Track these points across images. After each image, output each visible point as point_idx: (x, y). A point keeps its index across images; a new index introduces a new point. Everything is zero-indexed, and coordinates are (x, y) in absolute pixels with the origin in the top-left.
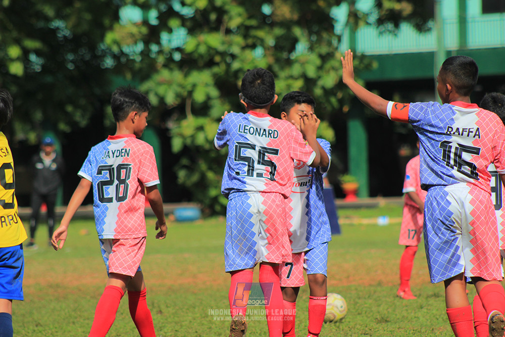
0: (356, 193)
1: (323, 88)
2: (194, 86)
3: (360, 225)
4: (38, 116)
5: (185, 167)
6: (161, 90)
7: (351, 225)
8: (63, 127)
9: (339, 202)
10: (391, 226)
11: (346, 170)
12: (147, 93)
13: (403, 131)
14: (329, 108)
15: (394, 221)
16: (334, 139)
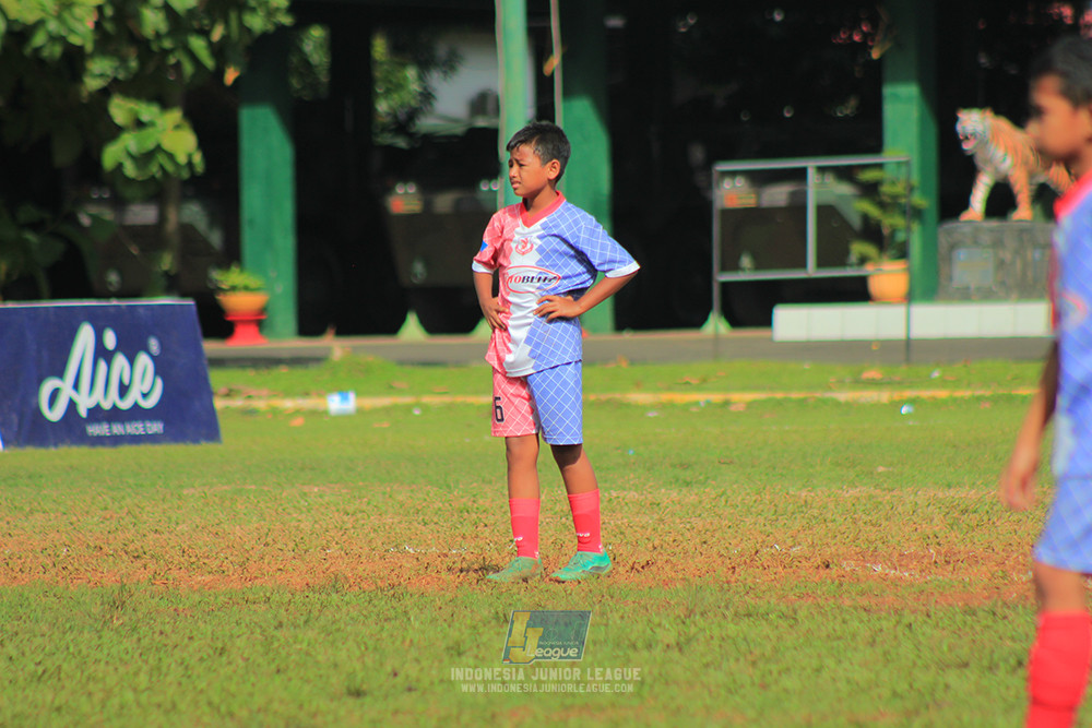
0: (259, 321)
1: (167, 8)
3: (275, 413)
7: (250, 413)
9: (211, 347)
10: (360, 411)
11: (231, 255)
13: (401, 143)
14: (188, 68)
15: (371, 402)
16: (198, 159)
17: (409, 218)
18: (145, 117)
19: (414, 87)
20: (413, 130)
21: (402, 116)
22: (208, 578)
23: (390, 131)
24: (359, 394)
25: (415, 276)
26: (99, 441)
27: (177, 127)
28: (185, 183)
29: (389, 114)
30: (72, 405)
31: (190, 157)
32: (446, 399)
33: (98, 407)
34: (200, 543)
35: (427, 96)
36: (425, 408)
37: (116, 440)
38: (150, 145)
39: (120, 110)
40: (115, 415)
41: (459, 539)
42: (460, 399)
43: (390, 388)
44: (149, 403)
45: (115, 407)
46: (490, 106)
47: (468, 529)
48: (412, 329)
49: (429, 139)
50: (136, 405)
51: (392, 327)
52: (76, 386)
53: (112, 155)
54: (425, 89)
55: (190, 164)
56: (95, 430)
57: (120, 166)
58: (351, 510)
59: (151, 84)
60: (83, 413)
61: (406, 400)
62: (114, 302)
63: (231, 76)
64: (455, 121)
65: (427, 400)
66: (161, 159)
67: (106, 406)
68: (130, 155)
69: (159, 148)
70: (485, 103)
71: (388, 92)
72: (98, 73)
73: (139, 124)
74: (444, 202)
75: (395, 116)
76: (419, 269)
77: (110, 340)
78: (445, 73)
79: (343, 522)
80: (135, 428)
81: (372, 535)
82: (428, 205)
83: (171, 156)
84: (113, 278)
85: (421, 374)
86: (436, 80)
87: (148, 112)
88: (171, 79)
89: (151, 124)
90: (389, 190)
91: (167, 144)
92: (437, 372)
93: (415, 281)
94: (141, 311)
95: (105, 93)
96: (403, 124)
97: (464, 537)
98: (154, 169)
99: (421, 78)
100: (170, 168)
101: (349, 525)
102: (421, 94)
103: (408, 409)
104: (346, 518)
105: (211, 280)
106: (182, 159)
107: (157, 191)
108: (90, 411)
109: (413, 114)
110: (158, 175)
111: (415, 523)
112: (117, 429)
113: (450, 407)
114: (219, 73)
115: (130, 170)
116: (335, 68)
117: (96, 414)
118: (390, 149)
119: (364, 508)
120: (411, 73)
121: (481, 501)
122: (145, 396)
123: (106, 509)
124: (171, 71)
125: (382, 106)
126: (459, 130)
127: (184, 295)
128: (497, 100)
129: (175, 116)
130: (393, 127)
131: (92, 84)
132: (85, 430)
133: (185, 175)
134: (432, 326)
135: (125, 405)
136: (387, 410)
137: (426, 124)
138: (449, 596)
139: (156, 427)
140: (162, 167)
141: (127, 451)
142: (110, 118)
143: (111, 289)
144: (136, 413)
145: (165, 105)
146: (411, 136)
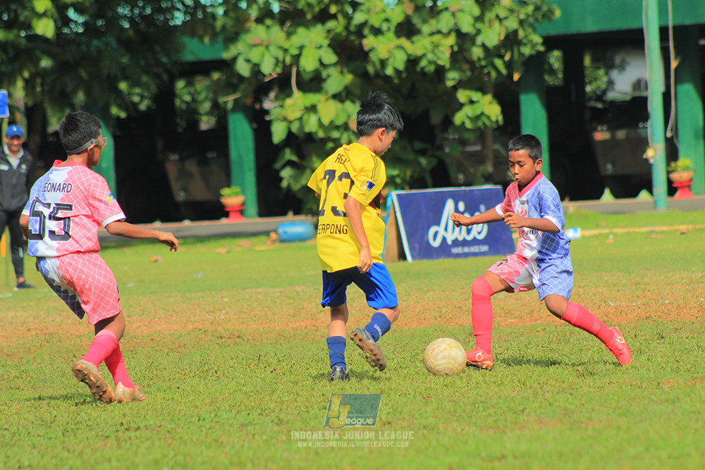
1: (484, 46)
2: (301, 48)
4: (80, 97)
5: (290, 163)
6: (255, 56)
8: (114, 110)
10: (583, 237)
12: (234, 59)
13: (600, 105)
14: (494, 74)
15: (588, 233)
16: (500, 118)
17: (604, 142)
18: (474, 99)
19: (605, 79)
20: (605, 99)
21: (599, 93)
22: (513, 320)
23: (594, 100)
24: (583, 229)
25: (608, 170)
26: (458, 256)
27: (490, 103)
28: (495, 130)
29: (592, 92)
30: (444, 239)
31: (497, 116)
32: (625, 230)
33: (456, 239)
34: (509, 304)
35: (611, 83)
36: (615, 235)
37: (466, 255)
38: (478, 112)
39: (462, 96)
40: (465, 243)
41: (636, 298)
42: (632, 230)
43: (598, 226)
44: (481, 237)
45: (464, 239)
46: (643, 86)
47: (640, 293)
48: (607, 196)
49: (613, 103)
50: (475, 238)
51: (598, 196)
52: (446, 229)
53: (459, 118)
54: (610, 79)
55: (497, 121)
56: (455, 250)
57: (463, 123)
58: (582, 285)
59: (476, 82)
60: (449, 242)
61: (606, 231)
62: (463, 188)
63: (516, 77)
64: (626, 94)
65: (616, 230)
66: (484, 119)
67: (460, 239)
68: (468, 117)
69: (482, 114)
70: (640, 85)
71: (590, 82)
72: (452, 78)
73: (472, 102)
74: (621, 134)
75: (596, 93)
76: (609, 167)
77: (461, 206)
78: (620, 71)
79: (579, 292)
80: (475, 249)
81: (593, 298)
82: (613, 136)
83: (488, 117)
84: (461, 177)
85: (612, 218)
86: (615, 74)
87: (476, 96)
88: (486, 80)
89: (478, 102)
90: (595, 129)
91: (487, 112)
92: (621, 217)
93: (608, 173)
94: (476, 192)
95: (455, 88)
96: (600, 97)
97: (638, 297)
98: (480, 124)
99: (607, 73)
100: (487, 123)
101: (581, 293)
102: (608, 82)
103: (607, 235)
104: (580, 289)
105: (508, 176)
106: (494, 119)
107: (481, 134)
108: (453, 241)
109: (604, 92)
110: (482, 127)
111: (614, 292)
112: (466, 250)
113: (628, 234)
114: (510, 76)
115: (469, 125)
116: (566, 71)
117: (456, 243)
118: (594, 109)
119: (588, 284)
120: (601, 72)
121: (646, 279)
122: (479, 233)
123: (463, 288)
124: (485, 76)
125: (588, 89)
126: (628, 98)
127: (496, 183)
128: (646, 83)
129: (489, 97)
130: (595, 98)
131: (450, 83)
132: (451, 251)
133: (495, 126)
134: (617, 195)
135: (469, 238)
136: (597, 236)
137: (611, 96)
138: (632, 326)
139: (485, 248)
140: (484, 123)
141: (471, 260)
142: (457, 100)
143: (460, 182)
144: (475, 242)
145: (484, 92)
146: (604, 102)
